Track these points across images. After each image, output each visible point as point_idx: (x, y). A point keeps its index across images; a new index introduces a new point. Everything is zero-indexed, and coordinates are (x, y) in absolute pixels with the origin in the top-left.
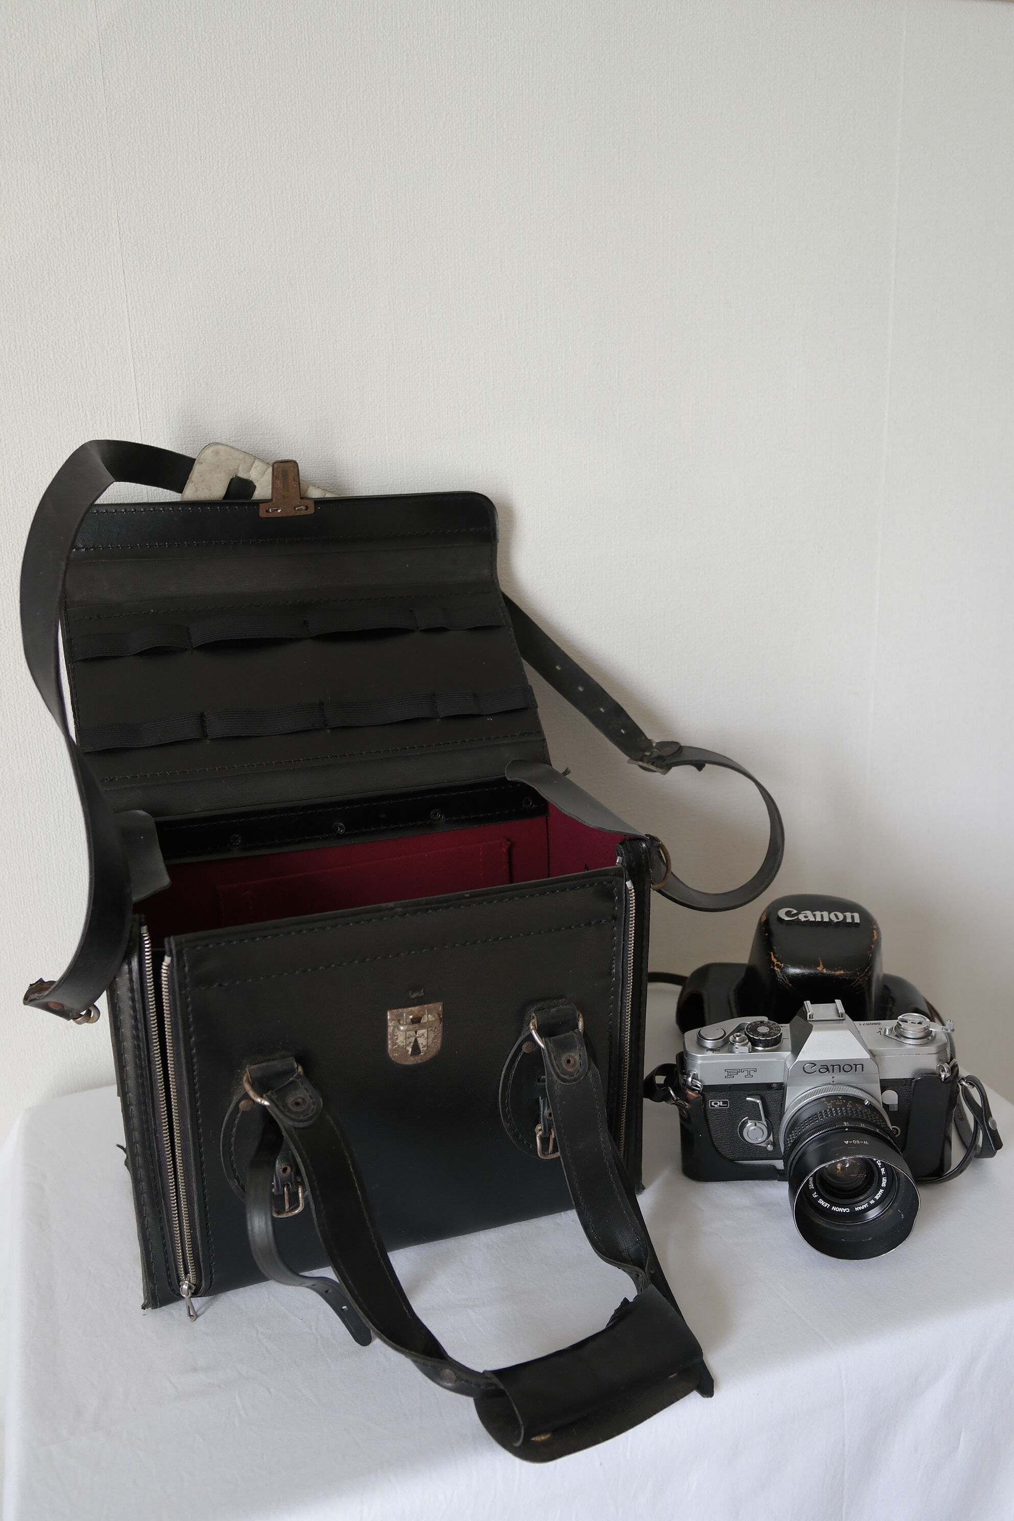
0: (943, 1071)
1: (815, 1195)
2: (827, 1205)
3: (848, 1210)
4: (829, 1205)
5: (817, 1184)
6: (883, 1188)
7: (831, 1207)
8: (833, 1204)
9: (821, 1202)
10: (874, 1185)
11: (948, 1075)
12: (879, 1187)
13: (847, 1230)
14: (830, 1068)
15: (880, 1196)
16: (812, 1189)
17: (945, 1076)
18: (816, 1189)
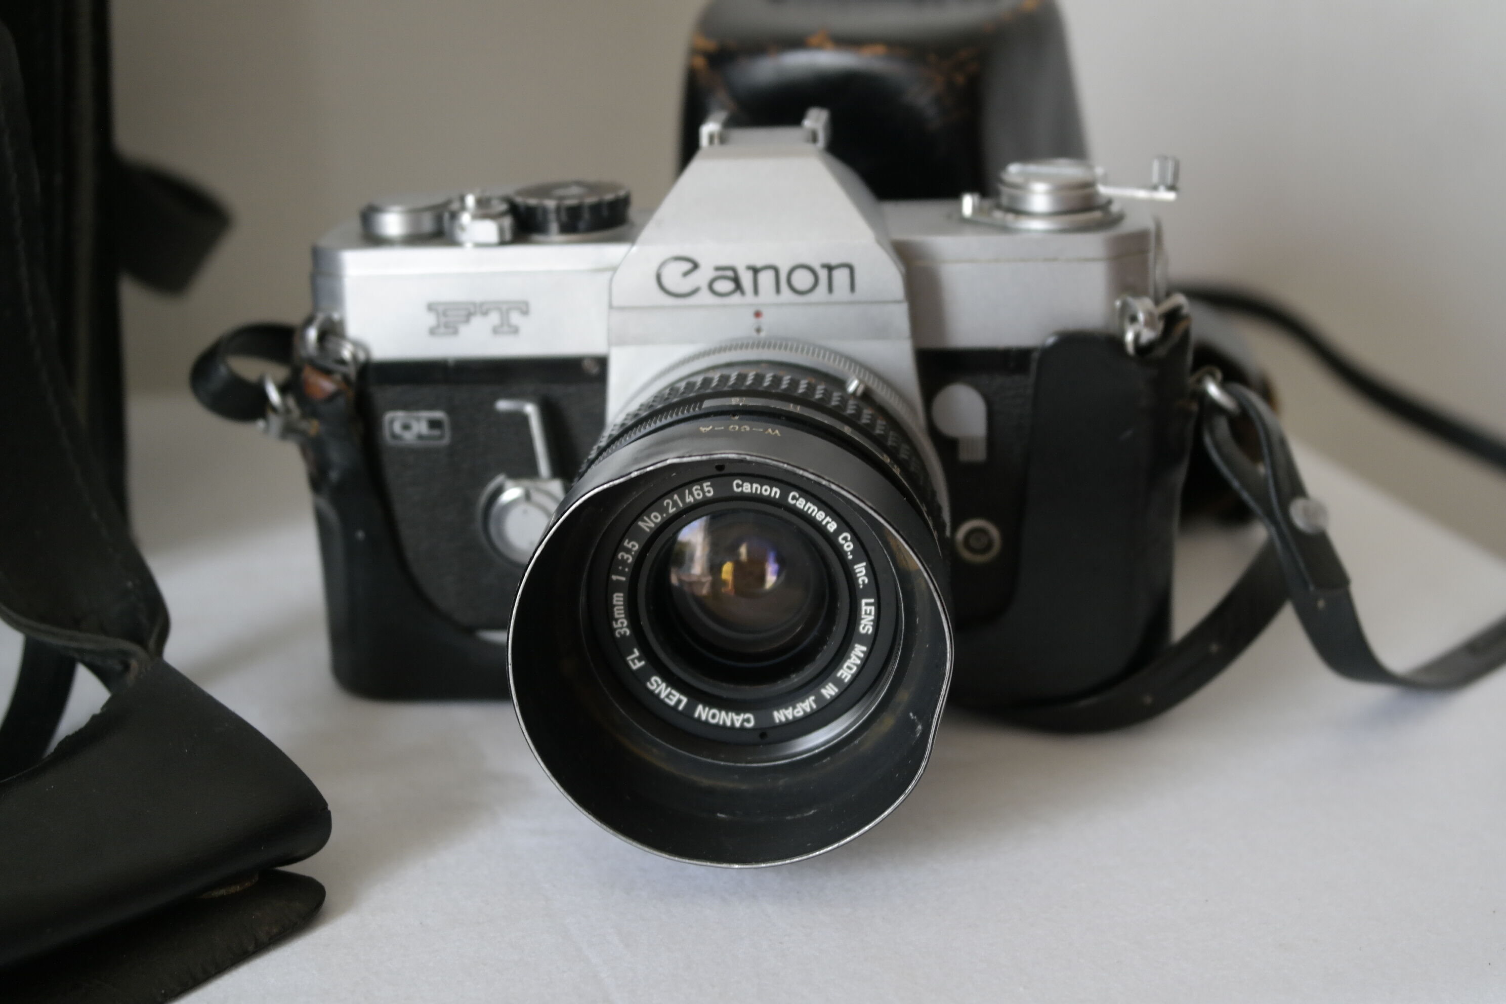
0: (1134, 319)
1: (636, 663)
2: (674, 698)
3: (748, 720)
4: (685, 700)
5: (644, 622)
6: (863, 639)
7: (691, 707)
8: (697, 696)
9: (658, 686)
10: (839, 630)
11: (1148, 335)
12: (850, 636)
13: (744, 787)
14: (746, 279)
15: (855, 669)
16: (623, 636)
17: (1137, 337)
18: (639, 637)
